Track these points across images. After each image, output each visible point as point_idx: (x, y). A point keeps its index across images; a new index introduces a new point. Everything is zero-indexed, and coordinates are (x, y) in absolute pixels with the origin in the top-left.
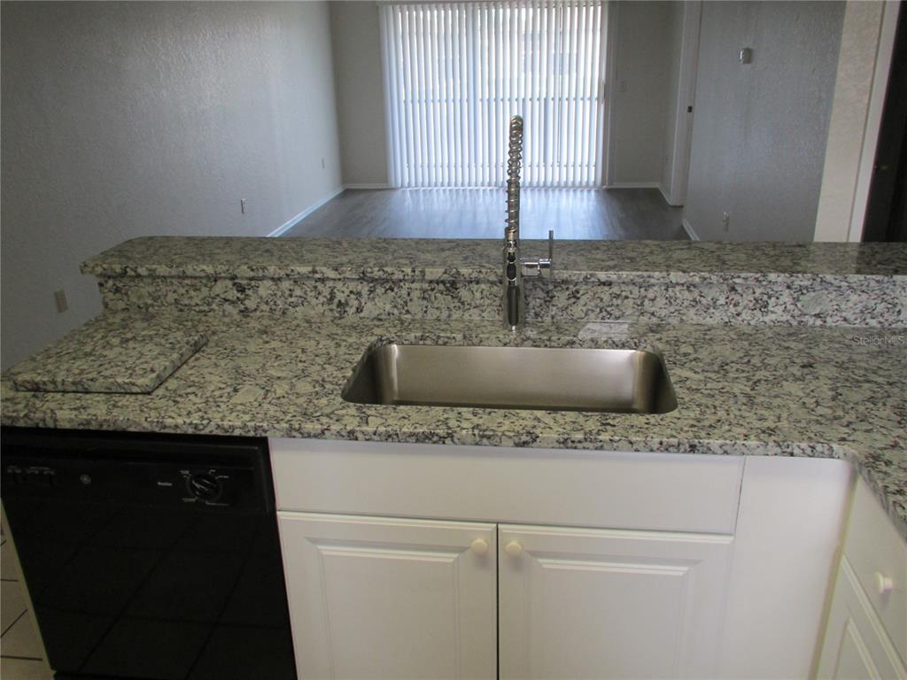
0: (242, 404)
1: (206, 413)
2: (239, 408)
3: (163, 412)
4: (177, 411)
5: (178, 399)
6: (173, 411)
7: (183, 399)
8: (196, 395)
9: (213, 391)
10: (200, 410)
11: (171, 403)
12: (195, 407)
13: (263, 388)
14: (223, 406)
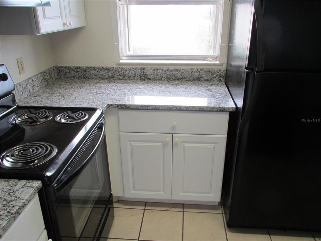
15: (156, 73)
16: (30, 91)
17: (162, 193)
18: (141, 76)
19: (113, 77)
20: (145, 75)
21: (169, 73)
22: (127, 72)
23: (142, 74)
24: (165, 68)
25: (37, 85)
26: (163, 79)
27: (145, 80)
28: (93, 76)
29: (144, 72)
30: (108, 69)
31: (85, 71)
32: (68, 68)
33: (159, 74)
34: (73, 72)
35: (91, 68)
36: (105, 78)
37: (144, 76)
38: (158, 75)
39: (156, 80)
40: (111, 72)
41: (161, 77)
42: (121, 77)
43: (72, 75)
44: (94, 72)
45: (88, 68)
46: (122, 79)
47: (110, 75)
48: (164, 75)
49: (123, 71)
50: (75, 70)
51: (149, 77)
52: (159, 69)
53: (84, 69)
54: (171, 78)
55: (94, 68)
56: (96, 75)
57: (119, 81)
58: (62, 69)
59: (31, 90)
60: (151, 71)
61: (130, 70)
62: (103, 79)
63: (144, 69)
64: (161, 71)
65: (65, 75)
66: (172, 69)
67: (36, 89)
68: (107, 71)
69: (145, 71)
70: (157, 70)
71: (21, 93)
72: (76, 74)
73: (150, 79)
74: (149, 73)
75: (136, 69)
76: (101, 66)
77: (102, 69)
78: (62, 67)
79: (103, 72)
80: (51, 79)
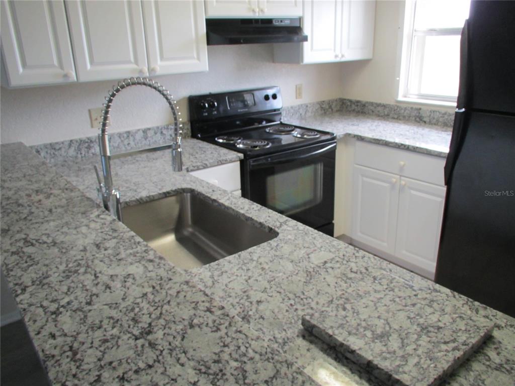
0: (330, 252)
1: (354, 254)
2: (333, 250)
3: (378, 264)
4: (369, 262)
5: (364, 271)
6: (372, 263)
7: (361, 269)
8: (351, 269)
9: (339, 268)
10: (356, 257)
11: (370, 269)
12: (357, 260)
13: (309, 258)
14: (341, 255)
15: (432, 115)
16: (301, 114)
17: (385, 244)
18: (416, 117)
19: (388, 115)
20: (421, 116)
21: (447, 117)
22: (403, 111)
23: (417, 115)
24: (443, 111)
25: (310, 111)
26: (440, 124)
27: (419, 122)
28: (370, 112)
29: (419, 113)
30: (384, 106)
31: (364, 105)
32: (351, 101)
33: (436, 117)
34: (353, 106)
35: (370, 102)
36: (381, 115)
37: (419, 118)
38: (434, 118)
39: (432, 124)
40: (387, 109)
41: (438, 121)
42: (396, 116)
43: (353, 109)
44: (372, 108)
45: (367, 102)
46: (397, 119)
47: (386, 113)
48: (441, 119)
49: (398, 109)
50: (356, 104)
51: (425, 119)
52: (436, 112)
53: (364, 103)
54: (449, 125)
55: (372, 104)
56: (373, 111)
57: (394, 120)
58: (345, 101)
59: (303, 114)
60: (428, 112)
61: (406, 109)
62: (379, 116)
63: (420, 109)
64: (438, 113)
65: (347, 108)
66: (451, 112)
67: (309, 114)
68: (383, 108)
69: (421, 111)
70: (434, 112)
71: (291, 114)
72: (356, 107)
73: (425, 122)
74: (425, 114)
75: (412, 108)
76: (379, 102)
77: (379, 105)
78: (345, 99)
79: (379, 109)
80: (330, 110)
